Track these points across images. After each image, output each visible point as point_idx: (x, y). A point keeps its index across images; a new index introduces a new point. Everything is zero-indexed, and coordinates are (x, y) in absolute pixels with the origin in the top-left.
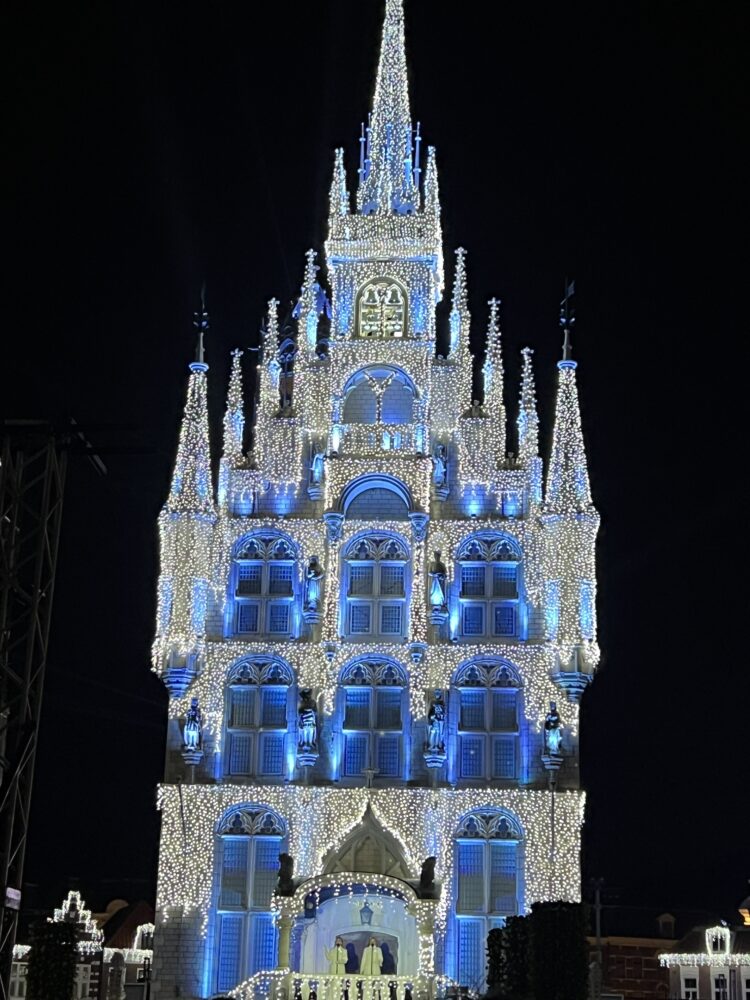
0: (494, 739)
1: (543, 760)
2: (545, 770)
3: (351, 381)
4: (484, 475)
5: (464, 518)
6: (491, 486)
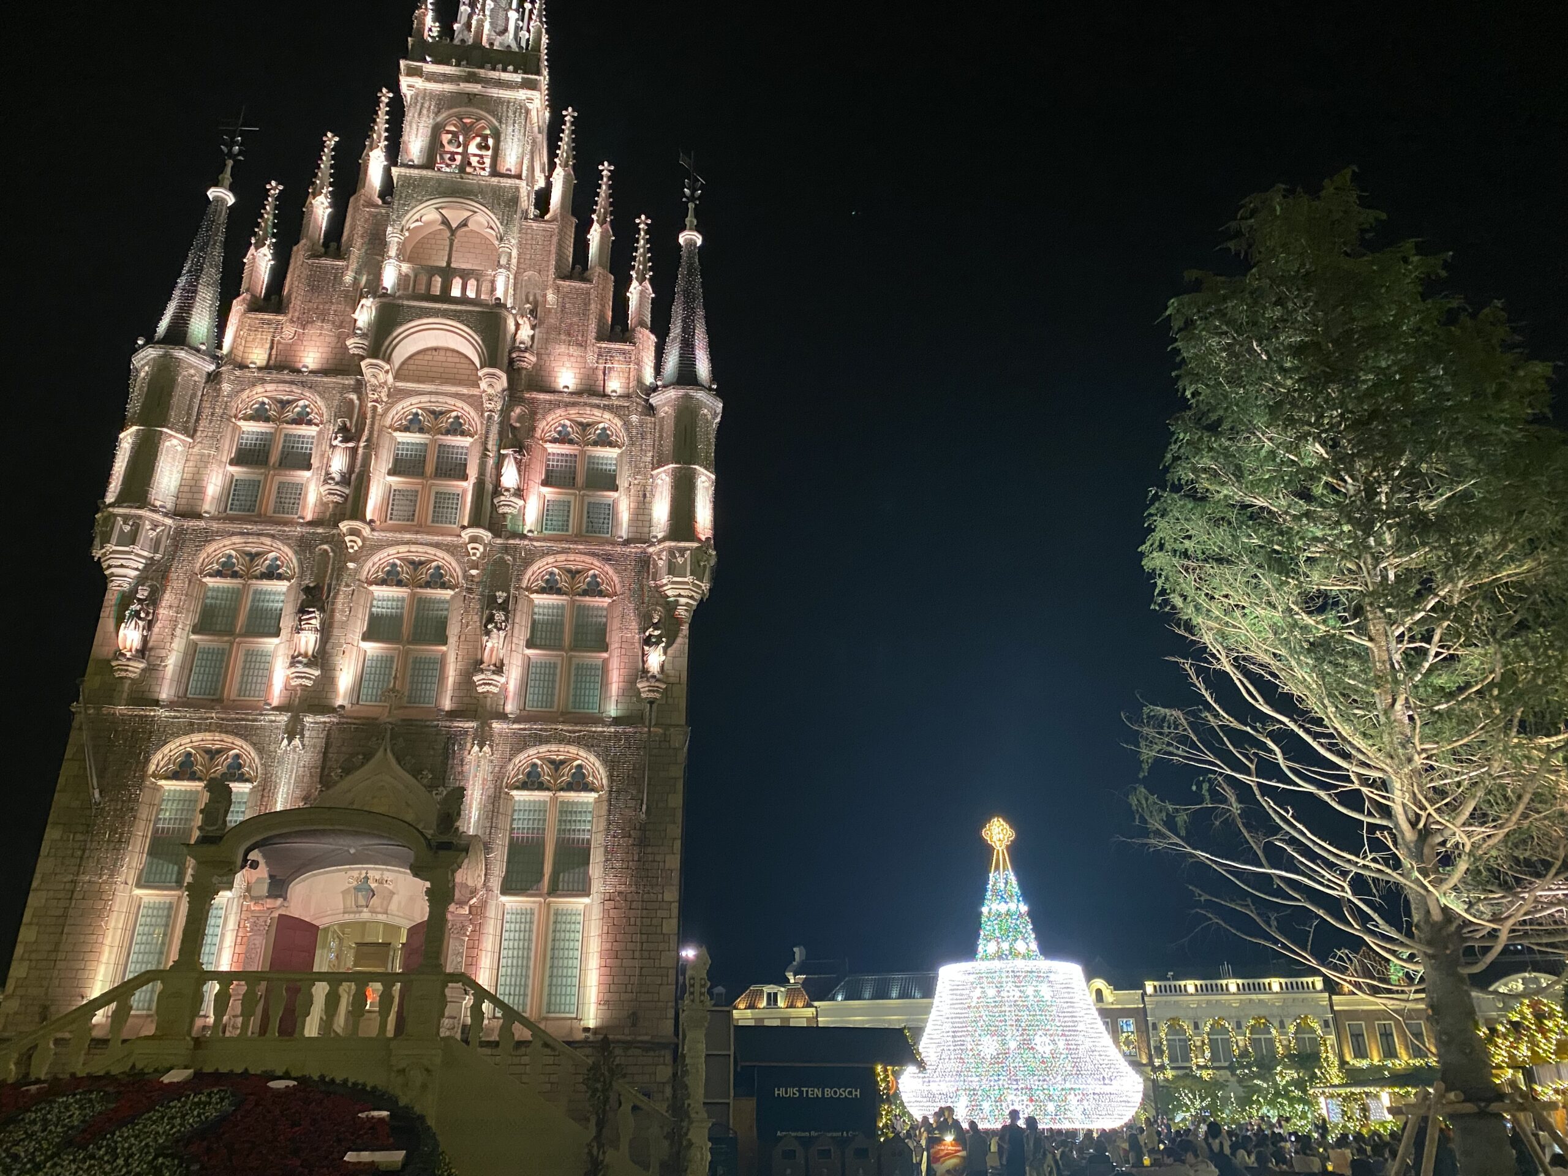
0: (575, 661)
1: (639, 686)
2: (640, 699)
3: (417, 216)
4: (582, 345)
5: (554, 391)
6: (591, 358)
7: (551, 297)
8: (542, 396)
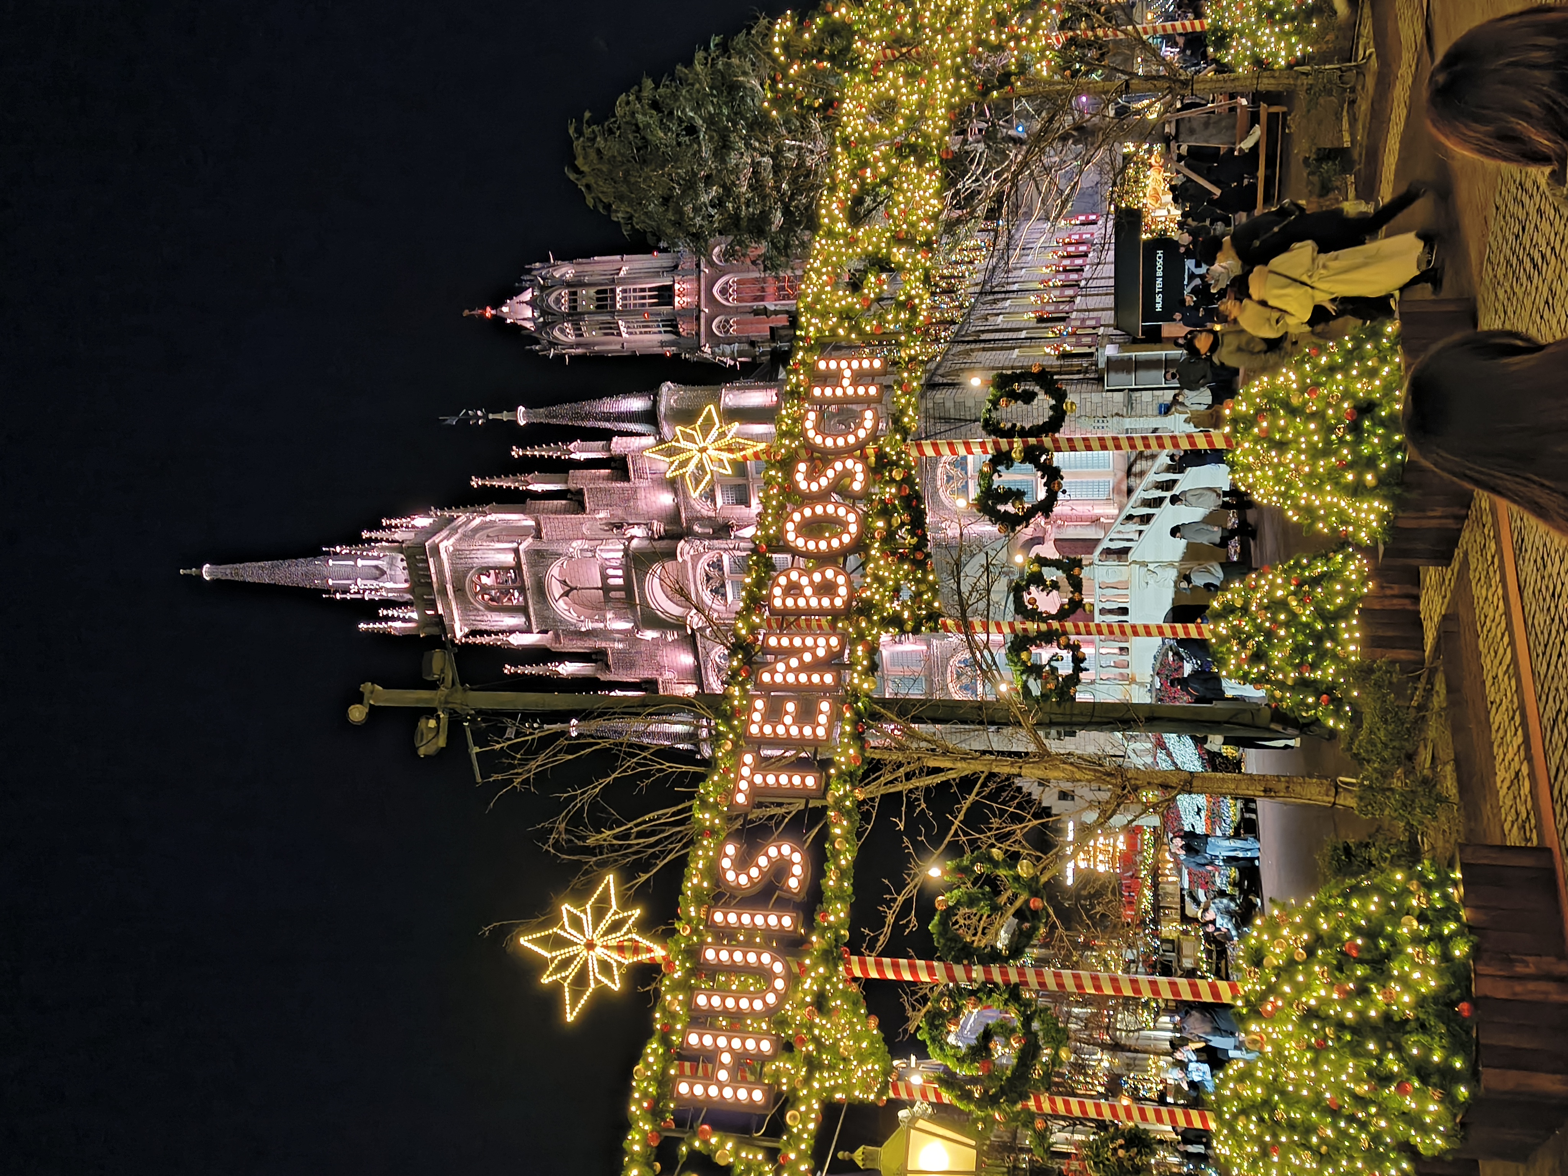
3: (567, 613)
4: (635, 491)
5: (677, 507)
6: (644, 484)
7: (602, 515)
8: (683, 515)
